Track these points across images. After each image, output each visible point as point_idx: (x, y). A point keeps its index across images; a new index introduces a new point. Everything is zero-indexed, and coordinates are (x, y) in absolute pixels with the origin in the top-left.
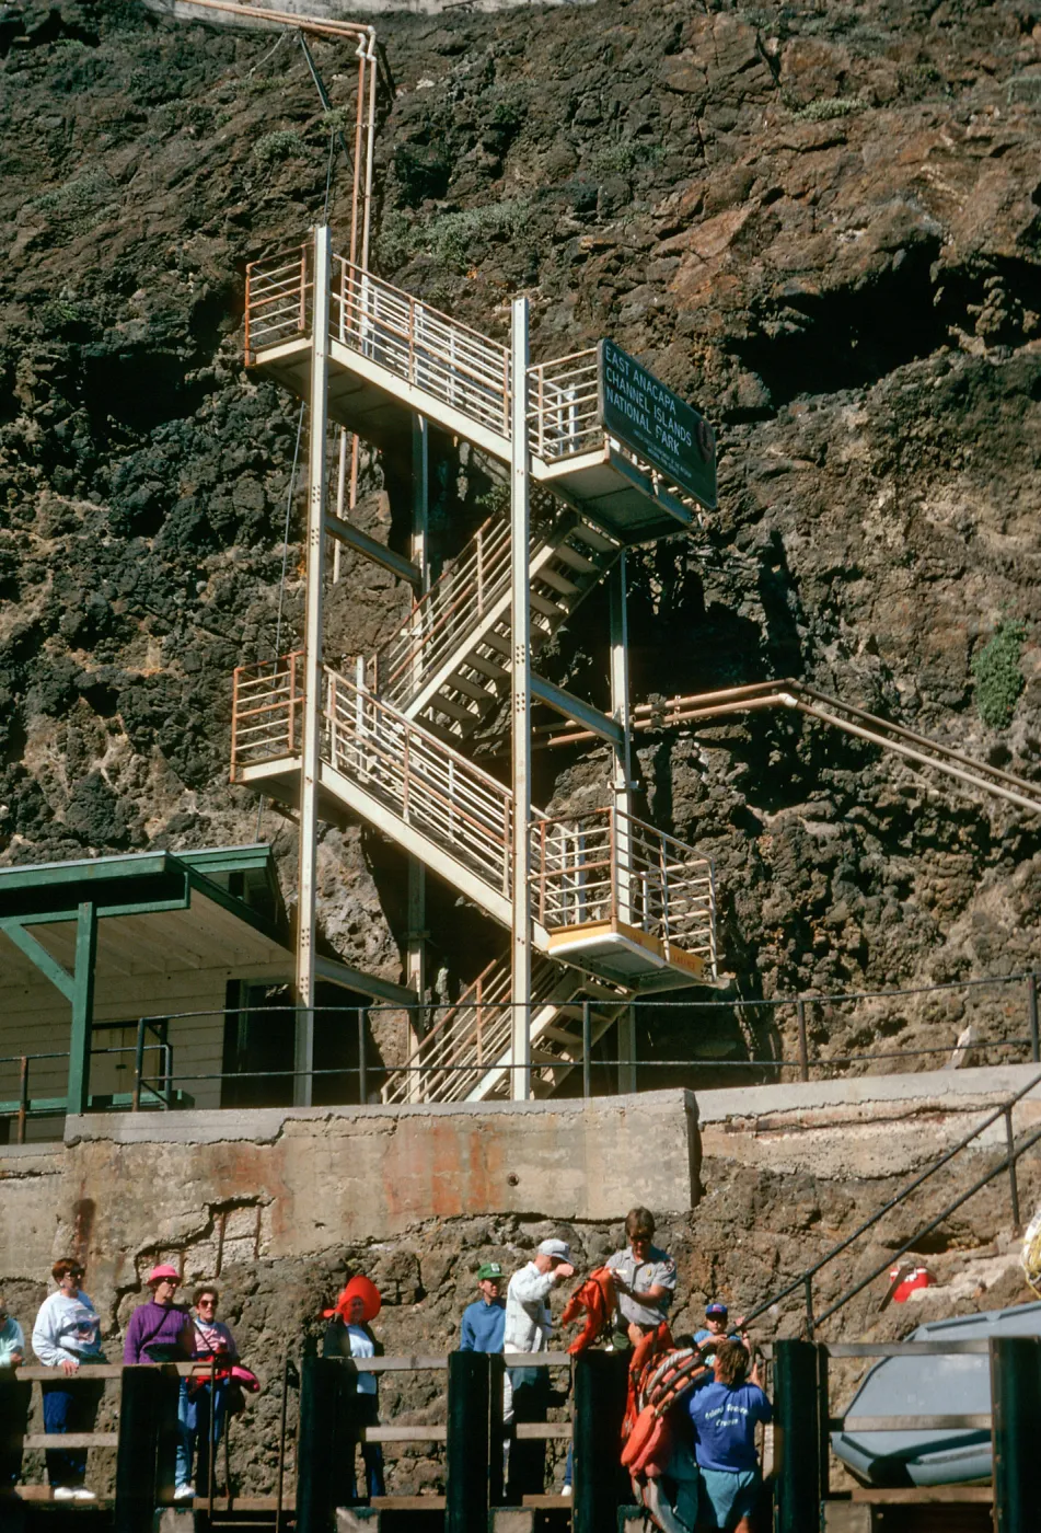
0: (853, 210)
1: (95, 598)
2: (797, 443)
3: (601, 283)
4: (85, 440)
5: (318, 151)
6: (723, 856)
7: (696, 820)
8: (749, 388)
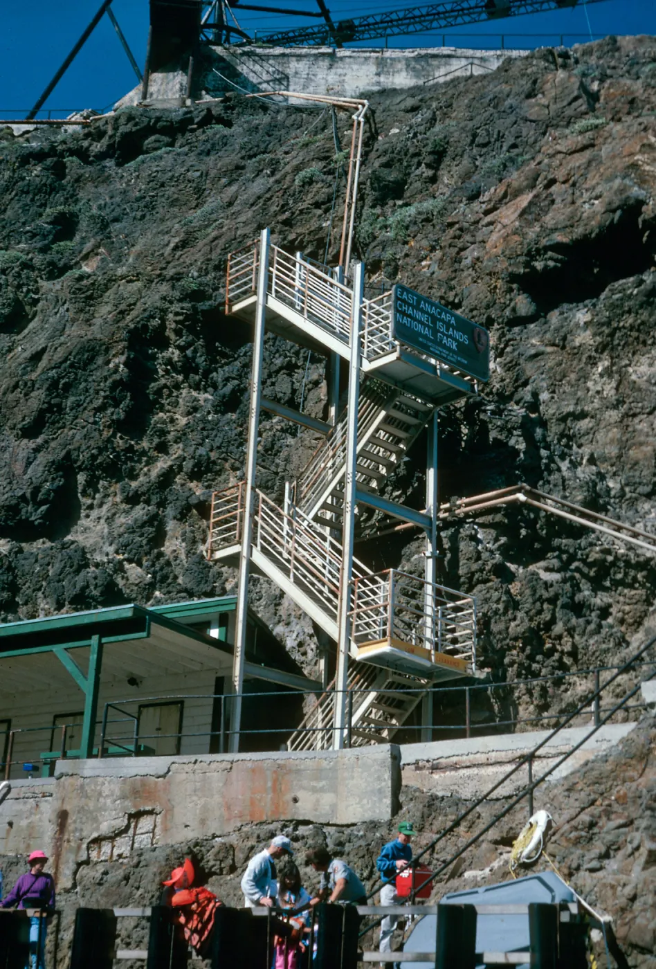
0: (594, 188)
1: (202, 451)
2: (548, 336)
3: (450, 246)
4: (203, 358)
5: (330, 177)
6: (488, 596)
7: (473, 574)
8: (523, 304)
